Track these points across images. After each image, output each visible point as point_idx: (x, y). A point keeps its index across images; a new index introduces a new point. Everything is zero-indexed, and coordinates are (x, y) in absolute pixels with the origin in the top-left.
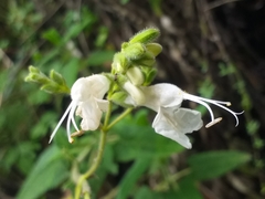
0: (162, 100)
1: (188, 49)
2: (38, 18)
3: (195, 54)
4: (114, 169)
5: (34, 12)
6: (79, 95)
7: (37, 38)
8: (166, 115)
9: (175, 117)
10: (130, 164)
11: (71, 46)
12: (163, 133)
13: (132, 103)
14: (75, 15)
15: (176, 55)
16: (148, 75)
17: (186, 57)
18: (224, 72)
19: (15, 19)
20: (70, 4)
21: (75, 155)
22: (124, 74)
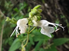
0: (43, 25)
1: (52, 12)
2: (12, 5)
3: (54, 13)
4: (33, 44)
5: (11, 4)
6: (19, 24)
7: (12, 10)
8: (44, 29)
9: (47, 29)
10: (38, 42)
11: (21, 12)
12: (43, 34)
13: (35, 26)
14: (22, 4)
15: (49, 13)
16: (39, 18)
17: (52, 14)
18: (62, 17)
20: (20, 1)
21: (23, 40)
22: (32, 18)
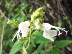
0: (45, 28)
2: (13, 5)
3: (56, 14)
4: (35, 46)
7: (13, 11)
9: (49, 33)
10: (39, 44)
11: (22, 12)
12: (46, 37)
13: (37, 29)
15: (51, 14)
16: (41, 21)
18: (64, 19)
19: (7, 6)
20: (22, 1)
21: (24, 43)
22: (34, 21)
